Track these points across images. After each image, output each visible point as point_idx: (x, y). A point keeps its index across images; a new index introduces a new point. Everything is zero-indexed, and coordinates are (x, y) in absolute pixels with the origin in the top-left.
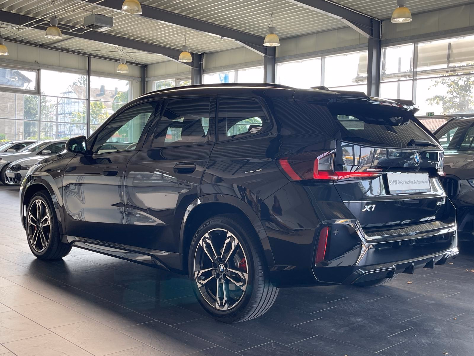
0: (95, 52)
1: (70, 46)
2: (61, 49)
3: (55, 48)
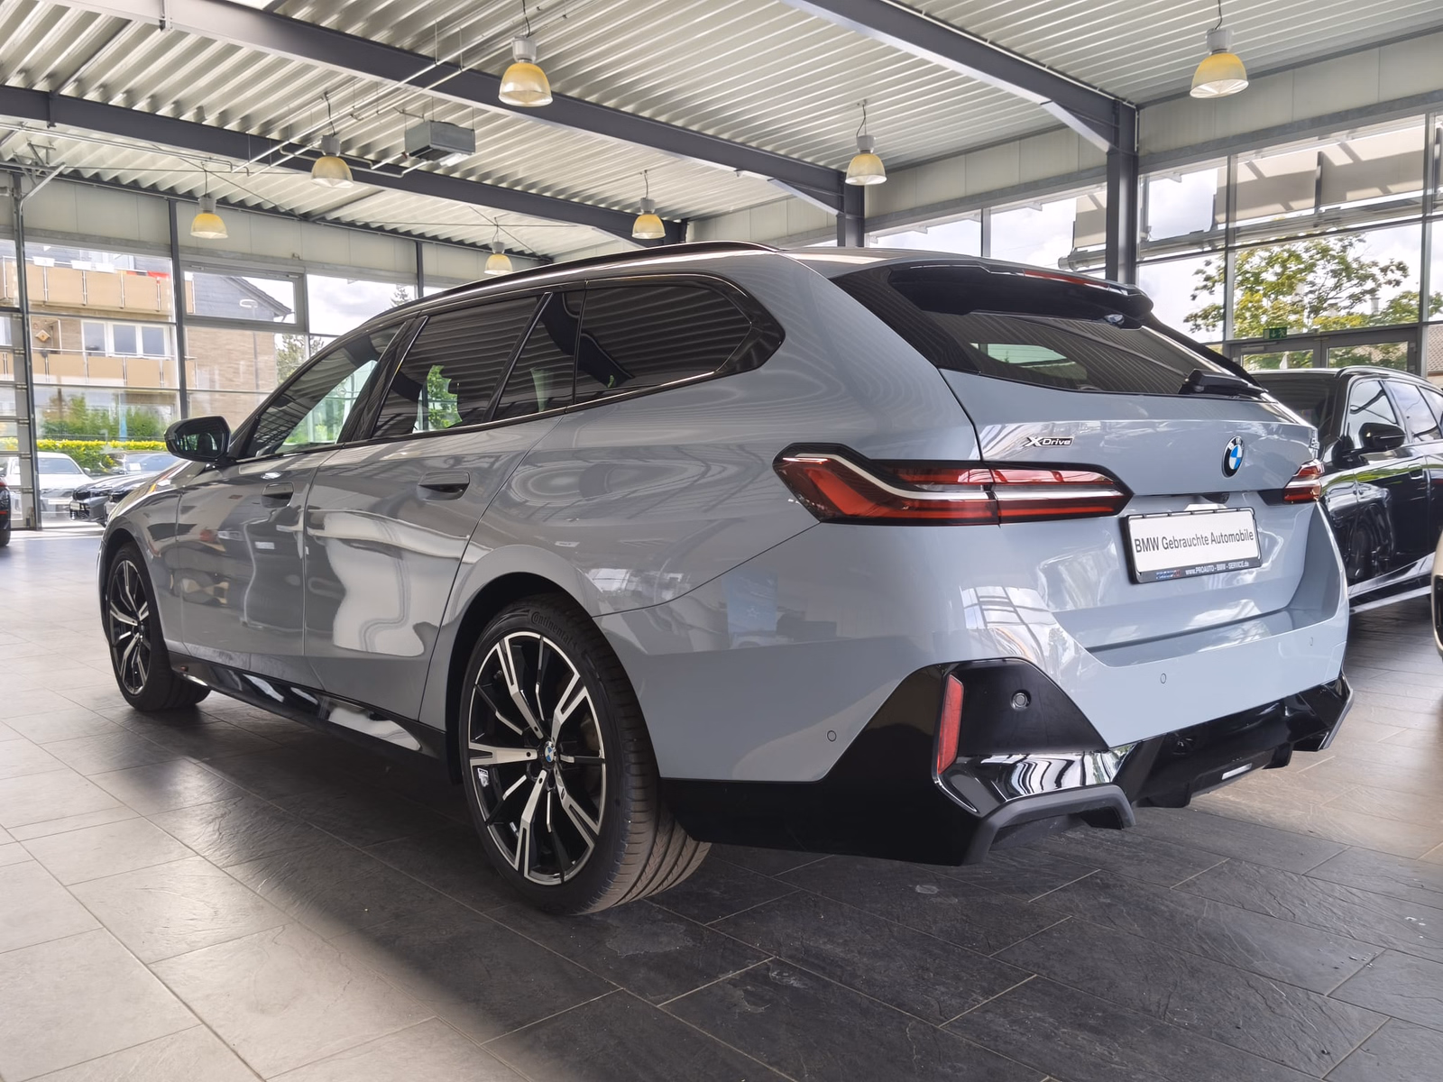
2: (351, 226)
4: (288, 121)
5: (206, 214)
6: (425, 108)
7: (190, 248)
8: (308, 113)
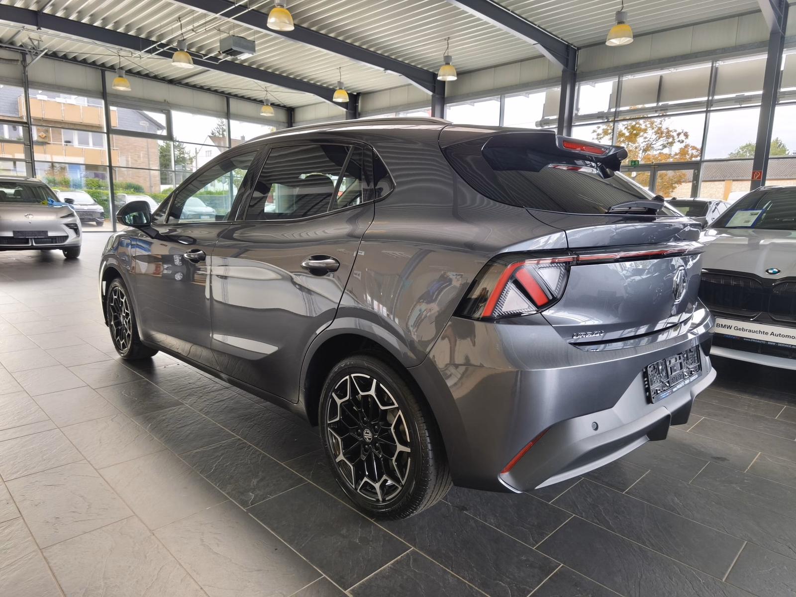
0: (234, 91)
1: (204, 82)
2: (194, 87)
3: (187, 85)
4: (161, 31)
5: (121, 78)
6: (230, 29)
7: (112, 94)
8: (171, 28)
